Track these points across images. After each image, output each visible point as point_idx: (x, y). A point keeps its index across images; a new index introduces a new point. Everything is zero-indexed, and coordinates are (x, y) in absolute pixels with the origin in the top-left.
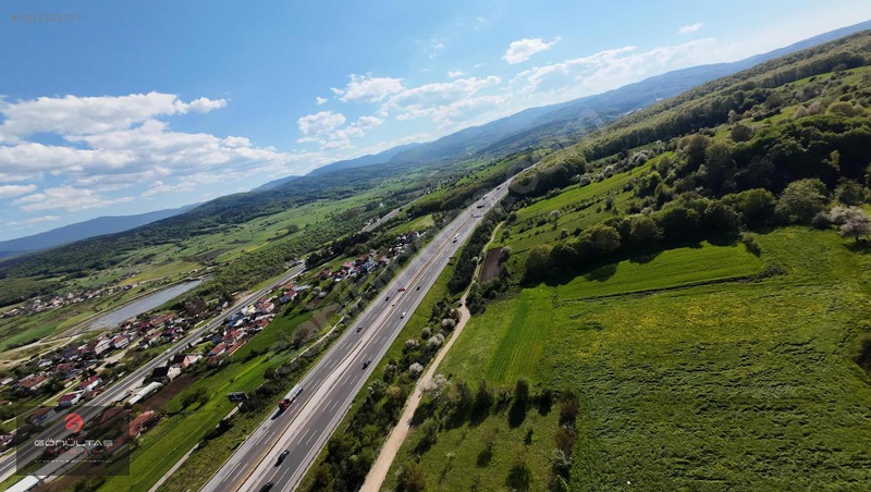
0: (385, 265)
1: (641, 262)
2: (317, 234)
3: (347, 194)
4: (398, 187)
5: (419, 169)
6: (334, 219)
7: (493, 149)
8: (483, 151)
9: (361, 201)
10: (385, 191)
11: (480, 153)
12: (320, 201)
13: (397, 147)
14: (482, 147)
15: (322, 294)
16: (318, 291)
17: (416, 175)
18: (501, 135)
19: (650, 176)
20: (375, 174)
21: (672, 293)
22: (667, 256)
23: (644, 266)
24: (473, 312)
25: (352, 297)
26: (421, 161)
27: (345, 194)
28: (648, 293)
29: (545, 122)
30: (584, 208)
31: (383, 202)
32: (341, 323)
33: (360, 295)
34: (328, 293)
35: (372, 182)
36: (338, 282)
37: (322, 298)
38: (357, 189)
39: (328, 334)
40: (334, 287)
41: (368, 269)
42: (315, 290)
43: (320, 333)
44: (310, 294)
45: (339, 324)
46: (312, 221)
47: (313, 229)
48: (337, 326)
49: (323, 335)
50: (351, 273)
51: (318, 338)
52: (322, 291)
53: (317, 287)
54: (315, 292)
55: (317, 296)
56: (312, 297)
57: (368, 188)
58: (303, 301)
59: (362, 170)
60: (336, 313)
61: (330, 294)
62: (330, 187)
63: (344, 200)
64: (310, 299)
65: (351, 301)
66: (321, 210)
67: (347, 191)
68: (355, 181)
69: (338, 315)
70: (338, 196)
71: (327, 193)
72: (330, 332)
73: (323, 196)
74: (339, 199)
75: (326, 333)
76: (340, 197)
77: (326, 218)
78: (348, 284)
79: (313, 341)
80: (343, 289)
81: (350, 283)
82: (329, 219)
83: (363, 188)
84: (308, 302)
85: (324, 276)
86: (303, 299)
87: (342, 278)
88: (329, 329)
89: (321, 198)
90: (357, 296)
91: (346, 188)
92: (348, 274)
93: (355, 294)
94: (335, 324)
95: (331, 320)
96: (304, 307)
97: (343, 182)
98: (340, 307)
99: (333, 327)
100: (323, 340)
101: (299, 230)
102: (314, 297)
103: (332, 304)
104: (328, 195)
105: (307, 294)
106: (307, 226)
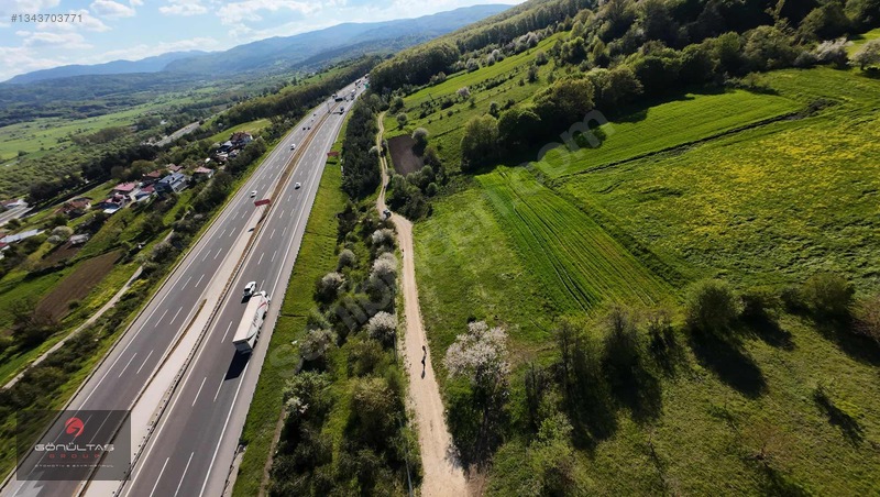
0: (205, 179)
1: (634, 120)
2: (45, 162)
3: (94, 111)
4: (188, 101)
5: (213, 83)
6: (78, 142)
7: (311, 62)
8: (302, 64)
9: (125, 119)
10: (166, 107)
11: (297, 67)
12: (42, 121)
13: (170, 54)
14: (296, 62)
15: (79, 238)
16: (65, 234)
17: (211, 89)
18: (316, 49)
19: (575, 41)
20: (143, 87)
21: (715, 143)
22: (657, 112)
23: (640, 124)
24: (412, 216)
25: (148, 234)
26: (213, 75)
27: (97, 111)
28: (680, 149)
29: (366, 39)
30: (497, 84)
31: (165, 118)
32: (138, 278)
33: (169, 227)
34: (91, 236)
35: (139, 95)
36: (110, 215)
37: (78, 245)
38: (113, 105)
39: (110, 304)
40: (103, 224)
41: (173, 187)
42: (57, 233)
43: (91, 305)
44: (46, 243)
45: (134, 281)
46: (31, 147)
47: (36, 158)
48: (130, 285)
49: (98, 307)
50: (137, 197)
51: (85, 317)
52: (76, 233)
53: (59, 228)
54: (57, 237)
55: (64, 243)
56: (53, 246)
57: (133, 104)
58: (30, 257)
59: (115, 79)
60: (119, 266)
61: (95, 237)
62: (59, 102)
63: (91, 119)
64: (47, 250)
65: (151, 240)
66: (47, 132)
67: (94, 107)
68: (106, 93)
69: (126, 266)
70: (77, 114)
71: (54, 109)
72: (116, 299)
73: (45, 112)
74: (81, 118)
75: (104, 303)
76: (82, 114)
77: (59, 142)
78: (136, 215)
79: (70, 325)
80: (126, 224)
81: (140, 213)
82: (68, 144)
83: (124, 104)
84: (44, 257)
85: (76, 211)
86: (29, 253)
87: (117, 206)
88: (113, 290)
89: (41, 116)
90: (163, 229)
91: (91, 103)
92: (130, 200)
93: (157, 228)
94: (124, 283)
95: (112, 278)
96: (36, 268)
97: (83, 94)
98: (128, 253)
99: (119, 288)
100: (101, 316)
101: (5, 161)
102: (58, 246)
103: (106, 251)
104: (56, 111)
105: (40, 244)
106: (21, 154)
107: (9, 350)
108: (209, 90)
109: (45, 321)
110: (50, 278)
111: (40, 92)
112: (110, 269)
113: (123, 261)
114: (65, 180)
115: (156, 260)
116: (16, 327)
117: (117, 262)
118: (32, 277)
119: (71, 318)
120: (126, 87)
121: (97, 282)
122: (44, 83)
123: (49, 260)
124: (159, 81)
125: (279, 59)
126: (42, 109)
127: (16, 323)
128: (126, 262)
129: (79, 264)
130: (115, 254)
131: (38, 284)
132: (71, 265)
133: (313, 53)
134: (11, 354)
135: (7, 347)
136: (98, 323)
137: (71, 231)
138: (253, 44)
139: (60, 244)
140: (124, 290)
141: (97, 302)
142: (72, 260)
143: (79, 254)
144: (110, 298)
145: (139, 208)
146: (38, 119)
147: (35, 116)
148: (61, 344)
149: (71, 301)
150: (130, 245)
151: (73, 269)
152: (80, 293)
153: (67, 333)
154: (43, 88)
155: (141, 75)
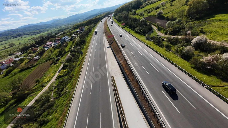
4: (59, 29)
6: (33, 39)
9: (44, 34)
10: (54, 31)
15: (37, 57)
20: (48, 27)
25: (61, 54)
26: (64, 23)
27: (38, 33)
31: (54, 33)
32: (62, 69)
33: (68, 52)
34: (41, 56)
35: (47, 29)
36: (46, 50)
37: (37, 60)
38: (41, 31)
39: (53, 80)
40: (44, 53)
41: (66, 40)
42: (29, 56)
43: (45, 81)
44: (26, 60)
45: (60, 71)
46: (22, 42)
47: (24, 44)
48: (59, 72)
49: (48, 82)
50: (54, 45)
51: (43, 86)
52: (36, 56)
53: (30, 54)
54: (30, 57)
55: (32, 59)
56: (28, 60)
57: (46, 31)
58: (21, 64)
59: (41, 26)
60: (53, 65)
61: (42, 57)
62: (28, 32)
63: (36, 35)
64: (27, 62)
65: (62, 56)
66: (26, 38)
67: (37, 32)
68: (39, 29)
69: (55, 65)
70: (33, 34)
71: (27, 33)
72: (55, 78)
73: (25, 34)
74: (34, 35)
75: (50, 80)
76: (34, 34)
77: (29, 40)
78: (55, 50)
79: (37, 90)
80: (52, 52)
81: (56, 49)
82: (31, 40)
83: (44, 31)
84: (25, 64)
85: (35, 51)
86: (21, 63)
87: (48, 48)
88: (53, 74)
89: (25, 35)
90: (65, 53)
91: (36, 31)
92: (52, 46)
93: (63, 52)
94: (56, 71)
95: (51, 70)
96: (23, 67)
97: (34, 30)
98: (55, 61)
99: (55, 73)
100: (51, 86)
101: (16, 45)
102: (30, 61)
103: (46, 61)
104: (28, 34)
105: (24, 60)
106: (20, 43)
107: (10, 102)
108: (63, 26)
109: (26, 89)
110: (28, 71)
111: (24, 30)
112: (49, 67)
113: (54, 63)
114: (31, 45)
115: (67, 62)
116: (13, 92)
117: (51, 64)
118: (21, 71)
119: (37, 87)
120: (44, 27)
121: (45, 71)
122: (25, 28)
123: (27, 65)
124: (52, 26)
125: (79, 19)
126: (25, 33)
127: (13, 90)
128: (55, 64)
129: (37, 66)
130: (50, 62)
131: (23, 73)
132: (35, 66)
133: (88, 17)
134: (11, 105)
135: (10, 101)
136: (50, 89)
137: (34, 56)
138: (73, 16)
139: (31, 60)
140: (57, 74)
141: (47, 79)
142: (35, 64)
143: (37, 63)
144: (52, 77)
145: (55, 48)
146: (24, 36)
147: (23, 35)
148: (33, 101)
149: (36, 79)
150: (55, 58)
151: (35, 68)
152: (39, 76)
153: (36, 95)
154: (25, 29)
155: (47, 24)
